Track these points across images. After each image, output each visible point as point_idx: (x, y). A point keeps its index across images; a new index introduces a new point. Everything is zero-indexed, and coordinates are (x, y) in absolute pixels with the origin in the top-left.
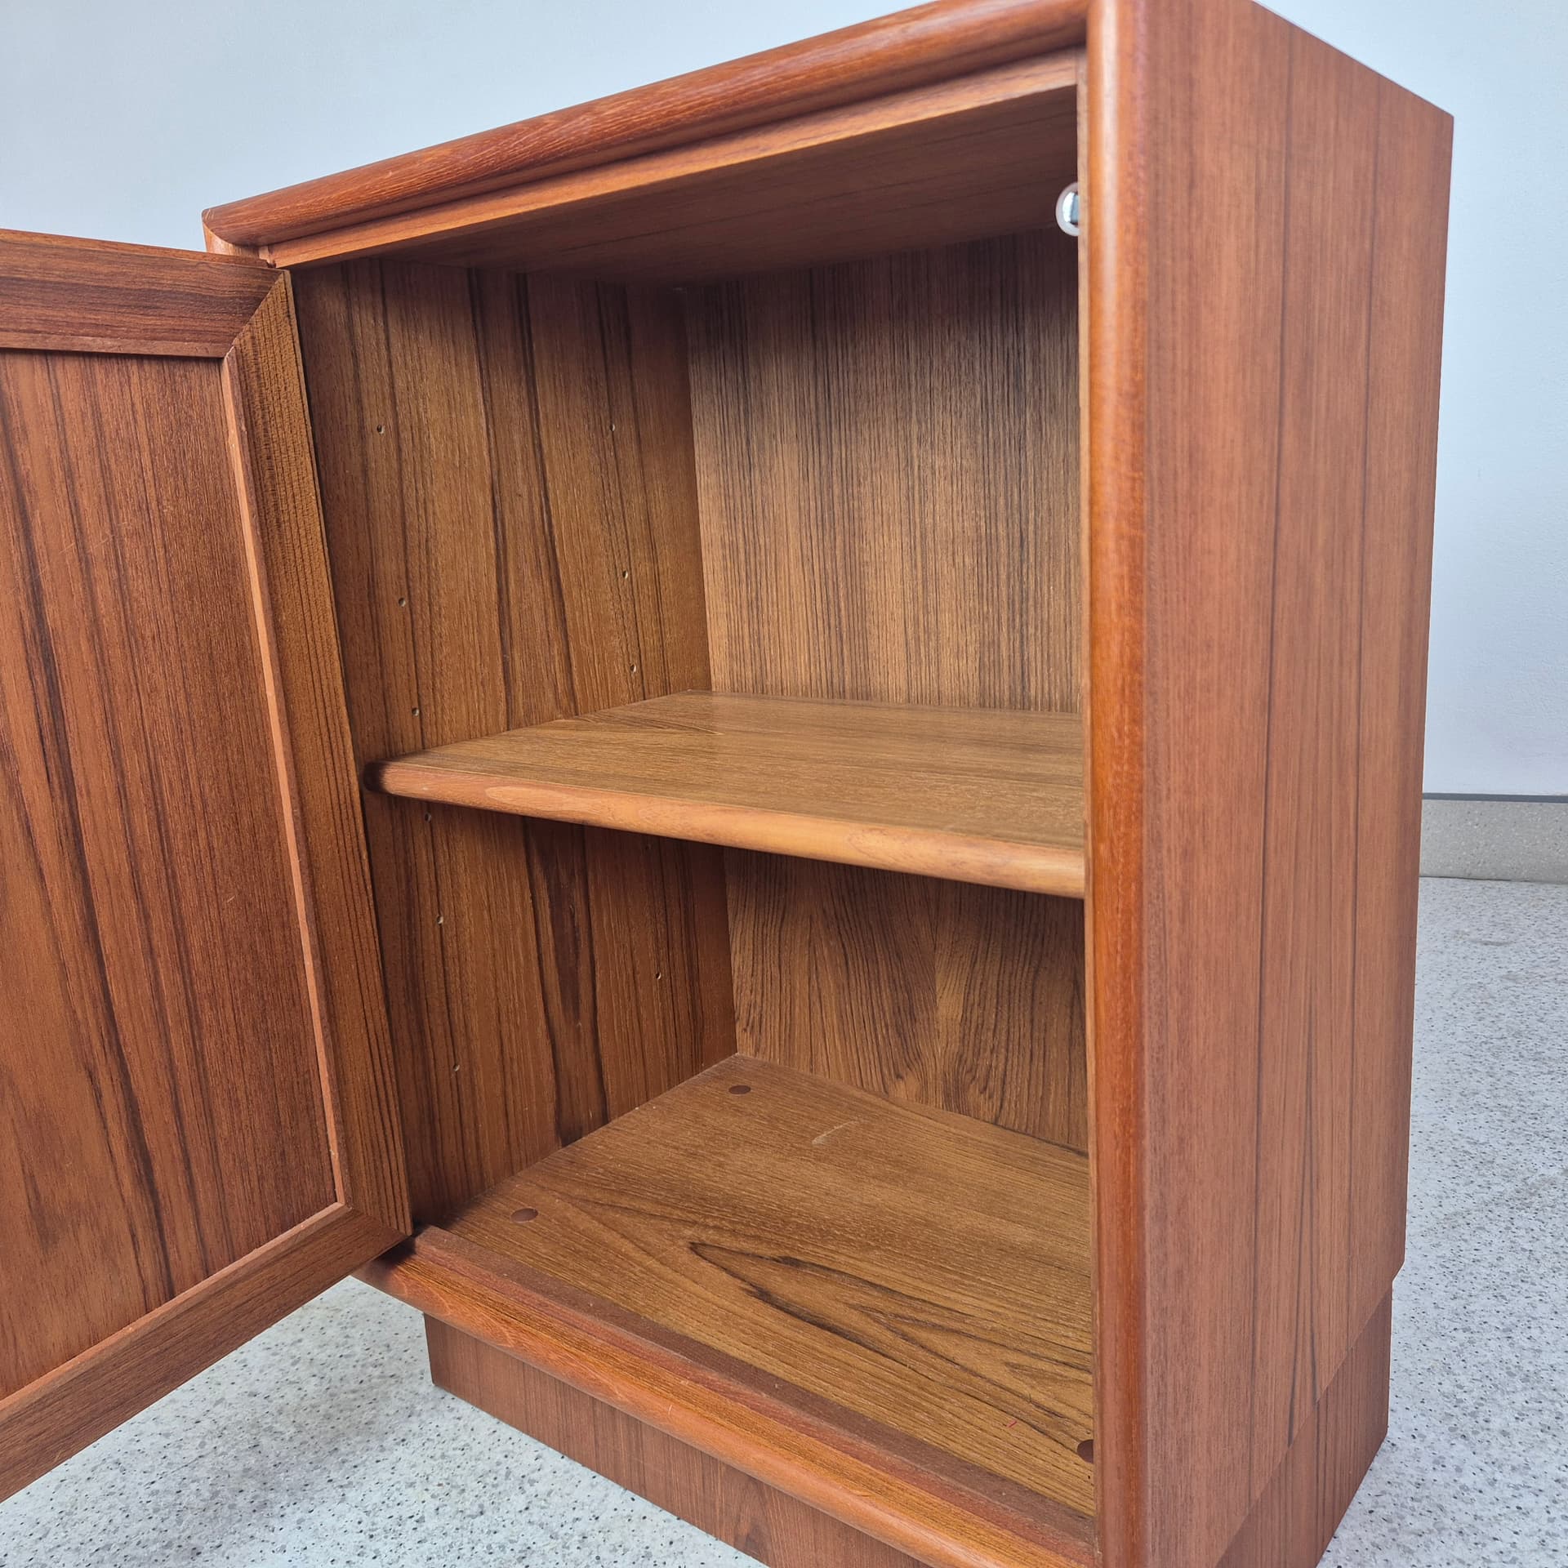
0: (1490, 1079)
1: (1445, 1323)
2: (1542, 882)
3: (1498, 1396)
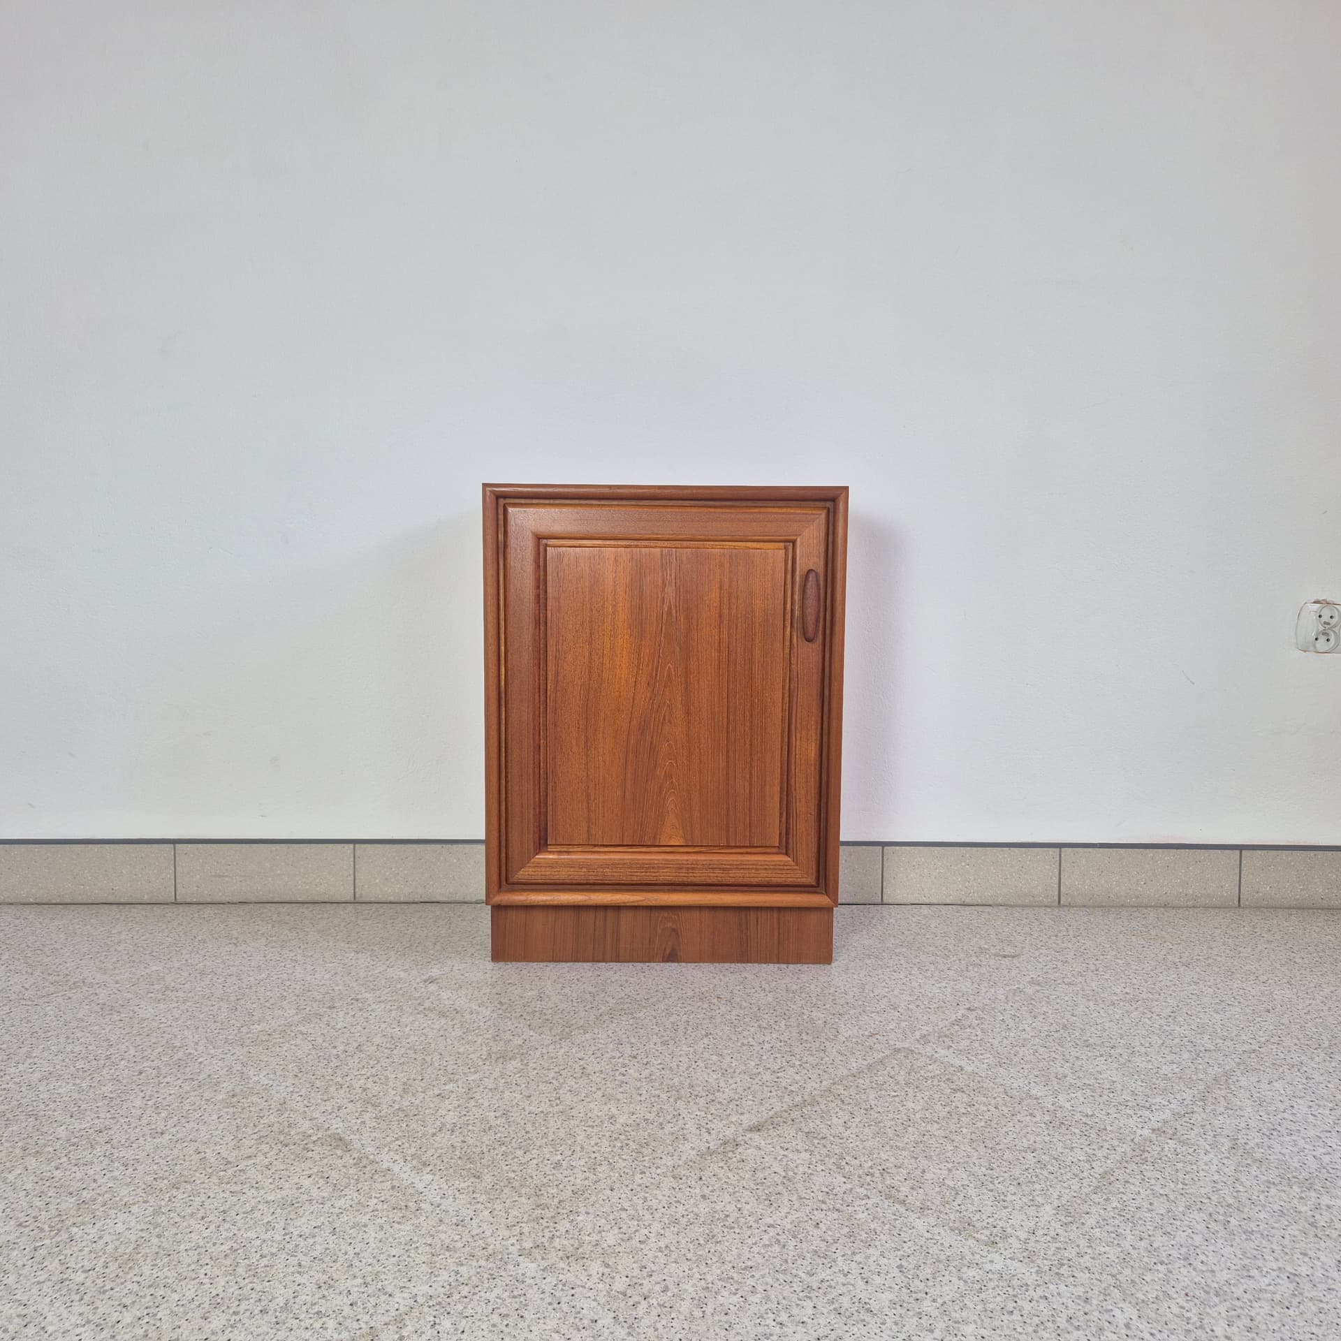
0: (1068, 1064)
1: (1146, 1259)
2: (1012, 906)
3: (1208, 1310)
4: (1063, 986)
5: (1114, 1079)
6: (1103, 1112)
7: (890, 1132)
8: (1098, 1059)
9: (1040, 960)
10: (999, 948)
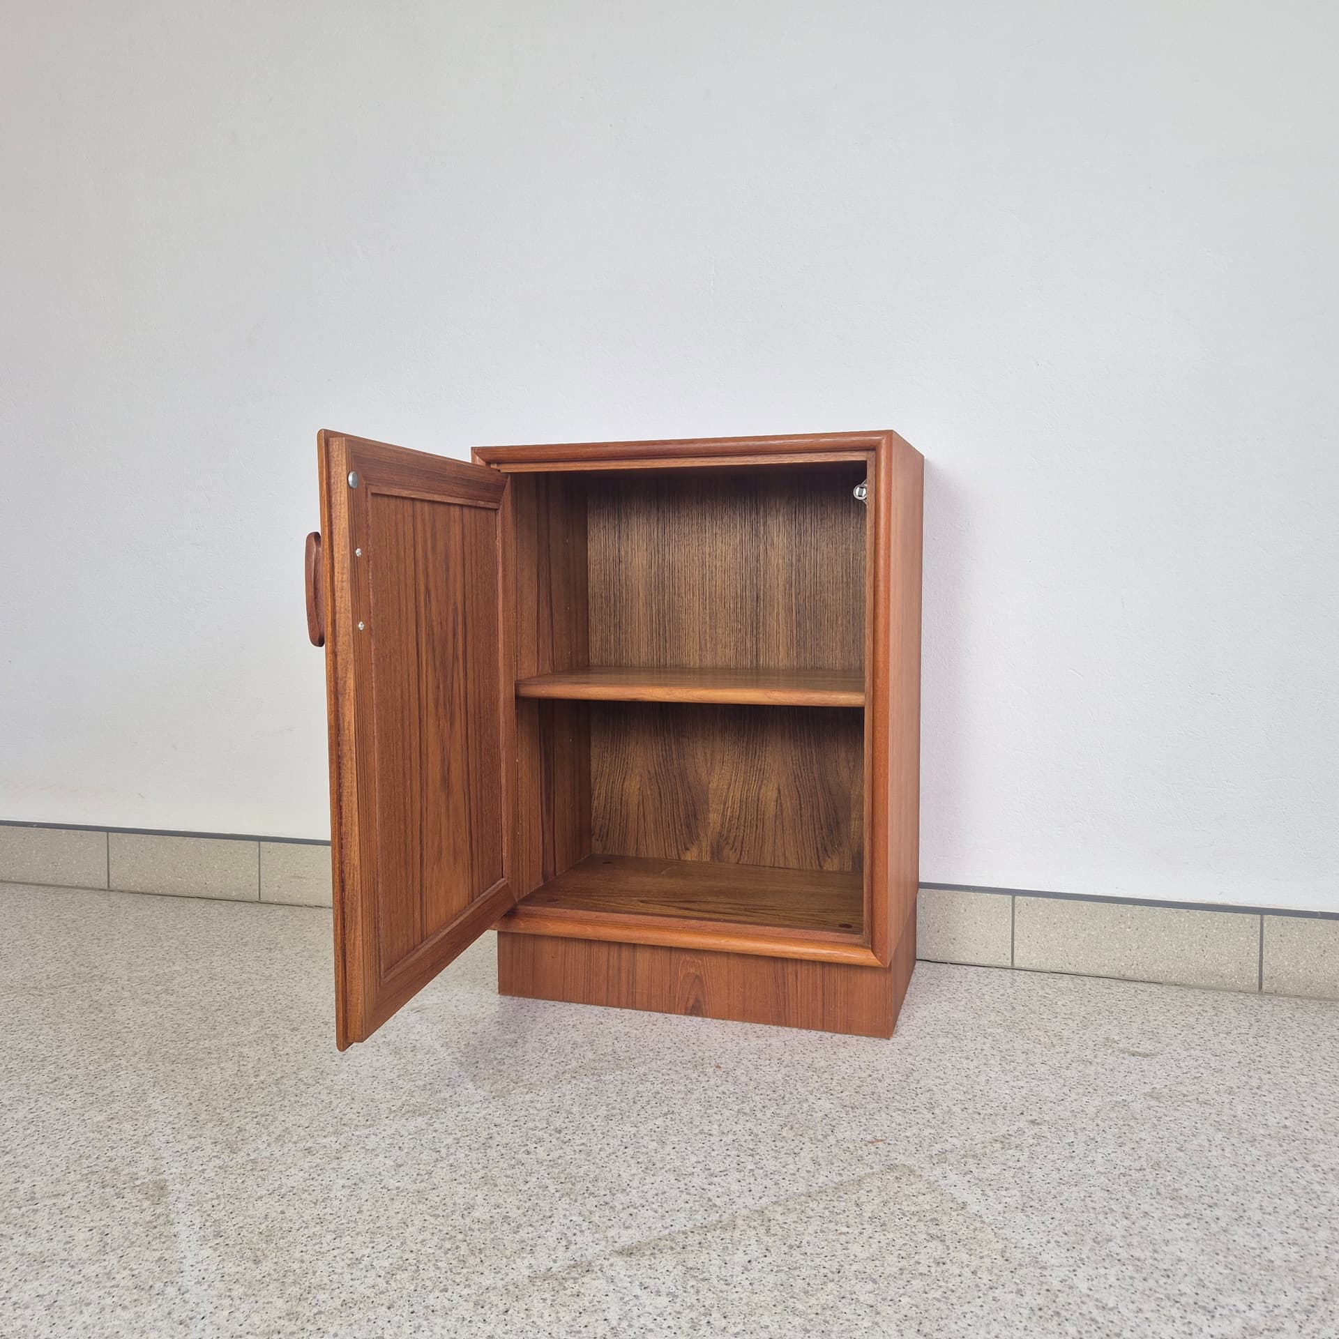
2: (1189, 987)
4: (1194, 1105)
5: (1183, 1256)
6: (1132, 1307)
7: (800, 1284)
8: (1178, 1220)
9: (1182, 1065)
10: (1133, 1041)
